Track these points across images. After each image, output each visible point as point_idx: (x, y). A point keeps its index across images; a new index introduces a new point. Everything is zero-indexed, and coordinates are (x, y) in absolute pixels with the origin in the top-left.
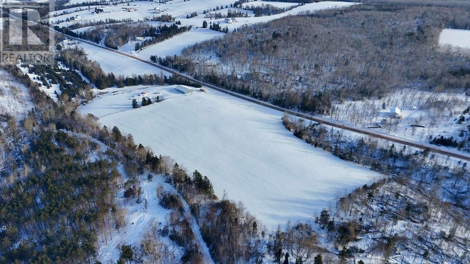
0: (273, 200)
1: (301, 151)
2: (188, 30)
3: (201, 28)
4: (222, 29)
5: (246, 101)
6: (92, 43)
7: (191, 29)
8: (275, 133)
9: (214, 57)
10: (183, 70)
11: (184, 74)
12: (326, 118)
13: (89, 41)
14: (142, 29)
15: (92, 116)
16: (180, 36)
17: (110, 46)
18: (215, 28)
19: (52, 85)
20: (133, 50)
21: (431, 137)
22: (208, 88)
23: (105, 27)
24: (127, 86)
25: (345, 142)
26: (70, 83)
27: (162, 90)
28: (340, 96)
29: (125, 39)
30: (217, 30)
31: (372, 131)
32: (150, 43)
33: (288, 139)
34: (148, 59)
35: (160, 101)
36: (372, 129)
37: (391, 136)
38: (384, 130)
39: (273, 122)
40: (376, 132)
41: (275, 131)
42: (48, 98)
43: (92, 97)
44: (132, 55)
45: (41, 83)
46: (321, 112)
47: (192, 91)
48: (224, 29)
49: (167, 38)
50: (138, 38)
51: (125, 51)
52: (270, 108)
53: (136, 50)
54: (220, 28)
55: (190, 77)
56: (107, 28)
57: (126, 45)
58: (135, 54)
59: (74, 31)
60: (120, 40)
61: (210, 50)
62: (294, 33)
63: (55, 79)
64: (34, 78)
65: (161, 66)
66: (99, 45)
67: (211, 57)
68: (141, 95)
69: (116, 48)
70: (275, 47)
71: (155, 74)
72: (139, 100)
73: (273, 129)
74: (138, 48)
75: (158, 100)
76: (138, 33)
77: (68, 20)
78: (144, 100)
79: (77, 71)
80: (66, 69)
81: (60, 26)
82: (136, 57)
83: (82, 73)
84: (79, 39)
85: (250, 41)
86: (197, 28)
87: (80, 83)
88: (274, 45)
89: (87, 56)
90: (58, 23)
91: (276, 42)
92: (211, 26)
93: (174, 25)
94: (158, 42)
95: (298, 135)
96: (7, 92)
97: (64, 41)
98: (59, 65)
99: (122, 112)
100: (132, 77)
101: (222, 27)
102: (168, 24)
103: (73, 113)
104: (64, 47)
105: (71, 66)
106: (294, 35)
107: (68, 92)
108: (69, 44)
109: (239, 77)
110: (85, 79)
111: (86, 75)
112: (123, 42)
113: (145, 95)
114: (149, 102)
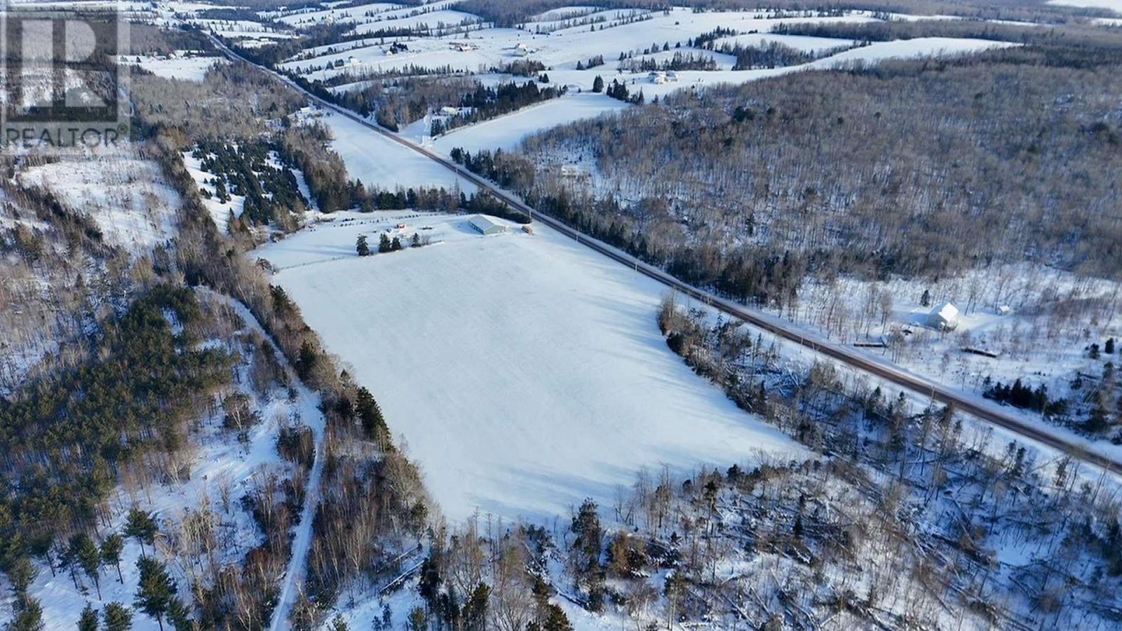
0: (513, 471)
1: (655, 379)
2: (559, 96)
3: (589, 91)
4: (630, 97)
6: (355, 115)
7: (567, 93)
8: (625, 334)
9: (588, 157)
10: (506, 184)
11: (507, 193)
12: (767, 313)
13: (351, 113)
14: (462, 89)
15: (267, 263)
16: (539, 107)
17: (387, 126)
18: (618, 92)
19: (233, 196)
20: (427, 134)
22: (542, 226)
23: (392, 83)
24: (380, 209)
25: (781, 373)
26: (270, 196)
27: (439, 224)
29: (417, 111)
30: (620, 98)
31: (859, 354)
32: (469, 120)
33: (646, 352)
34: (446, 155)
35: (420, 246)
36: (861, 348)
37: (898, 368)
38: (888, 355)
39: (637, 311)
40: (869, 356)
41: (629, 331)
42: (208, 221)
43: (296, 227)
44: (420, 146)
45: (213, 190)
46: (762, 300)
47: (502, 229)
48: (634, 96)
49: (505, 112)
50: (445, 109)
51: (410, 136)
52: (654, 281)
53: (432, 135)
54: (627, 93)
55: (518, 200)
56: (396, 85)
57: (418, 123)
58: (428, 143)
59: (329, 90)
60: (406, 111)
61: (586, 141)
62: (788, 112)
63: (245, 185)
64: (206, 182)
65: (467, 171)
66: (367, 120)
67: (580, 159)
68: (393, 230)
69: (395, 129)
70: (728, 142)
71: (442, 189)
72: (373, 241)
73: (626, 326)
74: (437, 130)
75: (415, 242)
76: (449, 99)
77: (330, 66)
78: (384, 240)
79: (296, 173)
80: (277, 167)
81: (310, 79)
82: (426, 149)
83: (304, 176)
84: (335, 106)
85: (674, 125)
86: (580, 91)
87: (289, 196)
88: (728, 137)
89: (333, 143)
90: (309, 72)
91: (734, 131)
92: (609, 89)
93: (531, 82)
94: (485, 119)
95: (674, 344)
96: (138, 205)
97: (303, 110)
98: (269, 158)
99: (333, 262)
100: (393, 191)
101: (632, 90)
102: (520, 82)
103: (230, 254)
104: (296, 121)
105: (290, 161)
106: (785, 117)
107: (257, 212)
108: (310, 116)
109: (623, 205)
110: (303, 190)
111: (308, 180)
112: (411, 116)
113: (401, 231)
114: (396, 246)
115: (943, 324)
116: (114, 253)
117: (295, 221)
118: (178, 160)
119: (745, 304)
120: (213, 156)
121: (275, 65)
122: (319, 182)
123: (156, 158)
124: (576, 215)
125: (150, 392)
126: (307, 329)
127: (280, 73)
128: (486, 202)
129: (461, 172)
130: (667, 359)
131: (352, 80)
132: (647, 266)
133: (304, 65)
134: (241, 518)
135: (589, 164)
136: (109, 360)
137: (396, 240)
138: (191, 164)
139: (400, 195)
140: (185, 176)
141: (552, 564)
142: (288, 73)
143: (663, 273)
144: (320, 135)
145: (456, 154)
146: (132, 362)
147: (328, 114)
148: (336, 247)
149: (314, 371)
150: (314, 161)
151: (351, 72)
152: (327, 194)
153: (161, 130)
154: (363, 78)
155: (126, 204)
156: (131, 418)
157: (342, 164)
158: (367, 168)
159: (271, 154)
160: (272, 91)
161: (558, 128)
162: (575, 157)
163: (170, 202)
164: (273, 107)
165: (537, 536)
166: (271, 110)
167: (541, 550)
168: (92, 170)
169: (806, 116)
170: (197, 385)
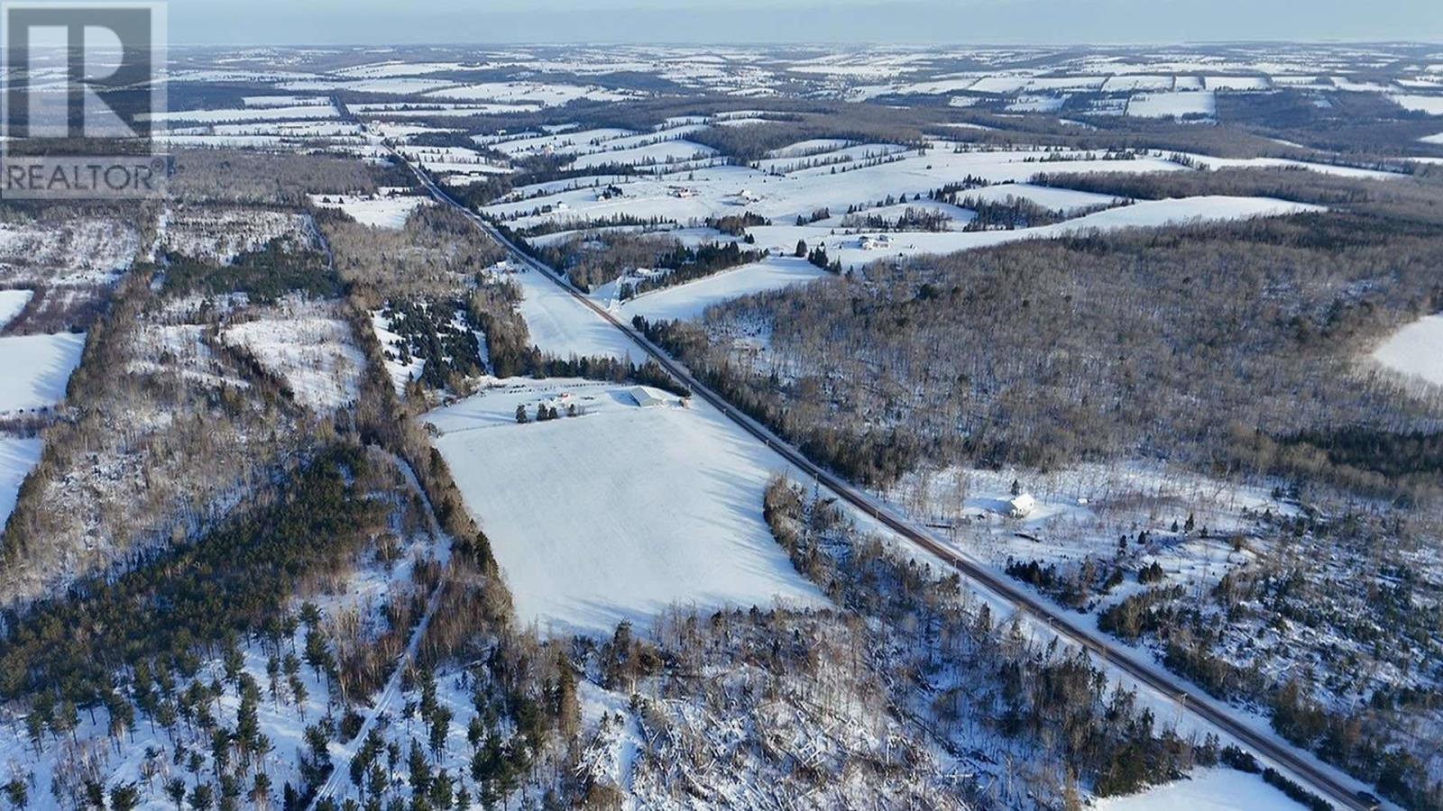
0: (585, 602)
1: (735, 543)
2: (757, 260)
3: (792, 255)
4: (828, 265)
5: (751, 437)
6: (551, 271)
7: (768, 257)
8: (729, 505)
9: (766, 330)
10: (678, 355)
11: (677, 365)
12: (867, 494)
13: (548, 269)
14: (663, 247)
15: (434, 427)
16: (736, 272)
17: (578, 288)
18: (819, 259)
19: (414, 359)
20: (615, 298)
21: (1010, 559)
22: (701, 400)
23: (594, 236)
24: (552, 376)
25: (852, 545)
26: (449, 360)
27: (600, 393)
28: (936, 453)
29: (610, 271)
30: (820, 266)
31: (925, 534)
32: (661, 283)
34: (625, 320)
35: (575, 415)
36: (934, 528)
38: (949, 534)
39: (751, 486)
40: (934, 535)
41: (734, 503)
42: (388, 385)
43: (469, 392)
44: (606, 310)
45: (396, 352)
46: (867, 481)
47: (660, 401)
48: (832, 264)
49: (699, 277)
50: (640, 270)
51: (599, 299)
53: (621, 299)
54: (827, 261)
56: (598, 238)
57: (610, 285)
58: (615, 308)
59: (529, 241)
60: (599, 272)
62: (976, 291)
63: (428, 348)
64: (391, 343)
66: (562, 279)
67: (759, 331)
68: (556, 398)
69: (586, 291)
70: (902, 323)
71: (613, 359)
72: (532, 411)
73: (735, 499)
74: (626, 294)
75: (571, 412)
76: (645, 260)
77: (536, 212)
78: (542, 408)
79: (479, 335)
80: (463, 328)
81: (513, 226)
82: (611, 314)
83: (487, 337)
84: (533, 260)
85: (855, 301)
86: (782, 255)
87: (467, 360)
88: (903, 316)
89: (522, 304)
90: (513, 218)
91: (912, 311)
92: (811, 254)
93: (734, 244)
94: (676, 283)
95: (768, 515)
96: (326, 366)
97: (499, 264)
98: (456, 319)
99: (493, 428)
100: (566, 359)
101: (832, 258)
102: (723, 241)
103: (402, 417)
104: (490, 277)
105: (475, 323)
106: (970, 298)
107: (434, 376)
108: (505, 271)
109: (786, 382)
110: (483, 354)
111: (488, 343)
112: (604, 277)
113: (564, 400)
114: (553, 414)
115: (1014, 511)
116: (303, 412)
117: (468, 386)
118: (367, 322)
119: (852, 484)
120: (401, 316)
121: (480, 209)
122: (497, 347)
123: (347, 319)
124: (732, 391)
125: (323, 528)
126: (453, 485)
127: (485, 218)
128: (651, 374)
129: (637, 340)
130: (757, 526)
131: (558, 229)
132: (784, 445)
133: (509, 209)
134: (378, 619)
135: (763, 340)
136: (294, 504)
137: (553, 410)
138: (379, 324)
139: (574, 363)
140: (372, 339)
141: (591, 662)
142: (492, 219)
143: (795, 453)
144: (510, 294)
145: (637, 321)
146: (312, 506)
147: (523, 271)
148: (500, 414)
149: (450, 519)
150: (497, 325)
151: (557, 220)
152: (502, 360)
153: (354, 289)
154: (568, 227)
155: (317, 365)
156: (308, 546)
157: (524, 328)
158: (549, 332)
159: (458, 314)
160: (471, 242)
161: (744, 297)
162: (753, 329)
163: (355, 367)
164: (469, 261)
165: (584, 643)
166: (467, 263)
167: (585, 653)
168: (289, 328)
169: (991, 297)
170: (357, 525)
